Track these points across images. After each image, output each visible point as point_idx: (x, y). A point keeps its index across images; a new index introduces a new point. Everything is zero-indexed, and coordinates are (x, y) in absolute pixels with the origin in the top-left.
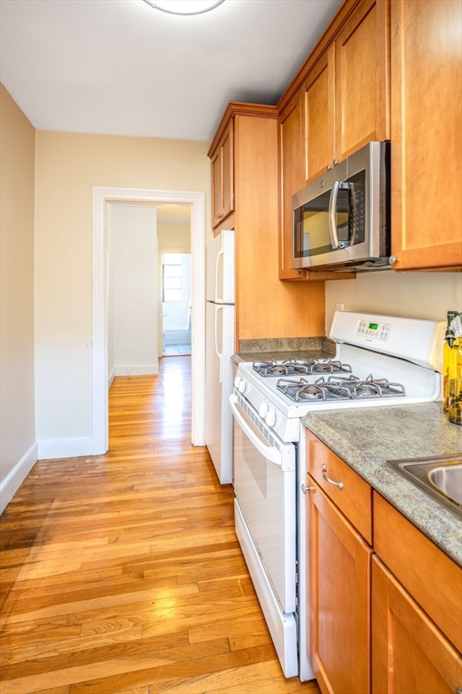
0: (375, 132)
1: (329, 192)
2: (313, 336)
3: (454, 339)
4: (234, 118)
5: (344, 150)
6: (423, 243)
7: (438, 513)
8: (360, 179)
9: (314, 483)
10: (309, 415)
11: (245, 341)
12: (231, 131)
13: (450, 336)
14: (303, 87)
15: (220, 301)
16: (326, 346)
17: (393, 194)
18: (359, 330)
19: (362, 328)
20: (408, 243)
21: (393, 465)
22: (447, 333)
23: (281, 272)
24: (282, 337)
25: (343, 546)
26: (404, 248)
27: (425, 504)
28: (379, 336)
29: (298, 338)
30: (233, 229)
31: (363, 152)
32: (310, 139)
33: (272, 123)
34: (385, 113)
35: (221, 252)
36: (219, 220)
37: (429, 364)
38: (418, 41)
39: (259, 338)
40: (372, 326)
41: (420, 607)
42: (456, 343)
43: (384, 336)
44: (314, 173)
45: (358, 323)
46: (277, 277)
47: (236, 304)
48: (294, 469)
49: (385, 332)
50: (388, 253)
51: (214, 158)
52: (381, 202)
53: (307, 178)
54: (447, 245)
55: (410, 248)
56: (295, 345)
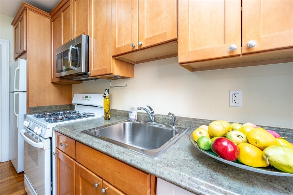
0: (85, 32)
1: (68, 50)
2: (67, 104)
3: (106, 96)
4: (26, 10)
5: (75, 36)
6: (97, 68)
7: (92, 139)
8: (79, 46)
9: (58, 150)
10: (57, 126)
11: (32, 107)
12: (25, 15)
13: (105, 95)
14: (61, 10)
15: (18, 91)
16: (71, 107)
17: (90, 53)
18: (82, 99)
19: (83, 98)
20: (94, 68)
21: (83, 132)
22: (104, 95)
23: (52, 79)
24: (53, 105)
25: (68, 166)
26: (93, 70)
27: (89, 138)
28: (88, 100)
29: (60, 105)
30: (26, 59)
31: (80, 37)
32: (63, 30)
33: (48, 20)
34: (87, 27)
35: (18, 68)
36: (18, 55)
37: (101, 106)
38: (97, 8)
39: (40, 106)
40: (86, 97)
41: (88, 169)
42: (106, 97)
43: (89, 100)
44: (65, 43)
45: (82, 97)
46: (50, 82)
47: (28, 92)
48: (50, 147)
49: (90, 98)
50: (88, 71)
51: (15, 26)
52: (86, 55)
53: (62, 44)
54: (103, 69)
55: (94, 70)
56: (58, 108)
